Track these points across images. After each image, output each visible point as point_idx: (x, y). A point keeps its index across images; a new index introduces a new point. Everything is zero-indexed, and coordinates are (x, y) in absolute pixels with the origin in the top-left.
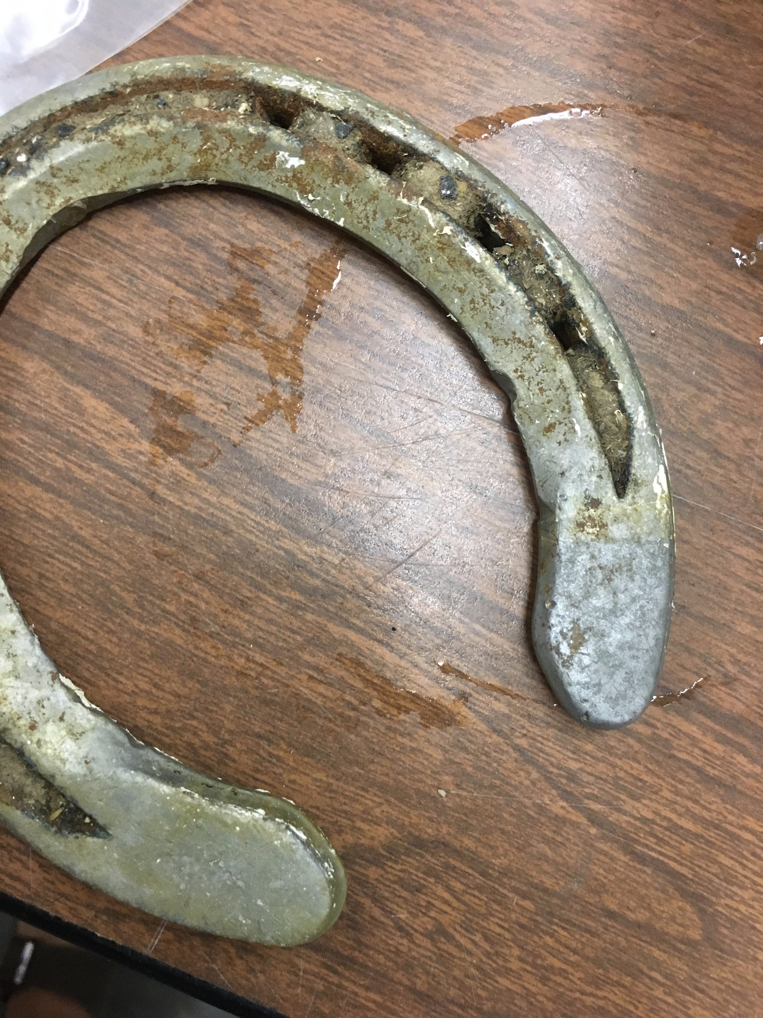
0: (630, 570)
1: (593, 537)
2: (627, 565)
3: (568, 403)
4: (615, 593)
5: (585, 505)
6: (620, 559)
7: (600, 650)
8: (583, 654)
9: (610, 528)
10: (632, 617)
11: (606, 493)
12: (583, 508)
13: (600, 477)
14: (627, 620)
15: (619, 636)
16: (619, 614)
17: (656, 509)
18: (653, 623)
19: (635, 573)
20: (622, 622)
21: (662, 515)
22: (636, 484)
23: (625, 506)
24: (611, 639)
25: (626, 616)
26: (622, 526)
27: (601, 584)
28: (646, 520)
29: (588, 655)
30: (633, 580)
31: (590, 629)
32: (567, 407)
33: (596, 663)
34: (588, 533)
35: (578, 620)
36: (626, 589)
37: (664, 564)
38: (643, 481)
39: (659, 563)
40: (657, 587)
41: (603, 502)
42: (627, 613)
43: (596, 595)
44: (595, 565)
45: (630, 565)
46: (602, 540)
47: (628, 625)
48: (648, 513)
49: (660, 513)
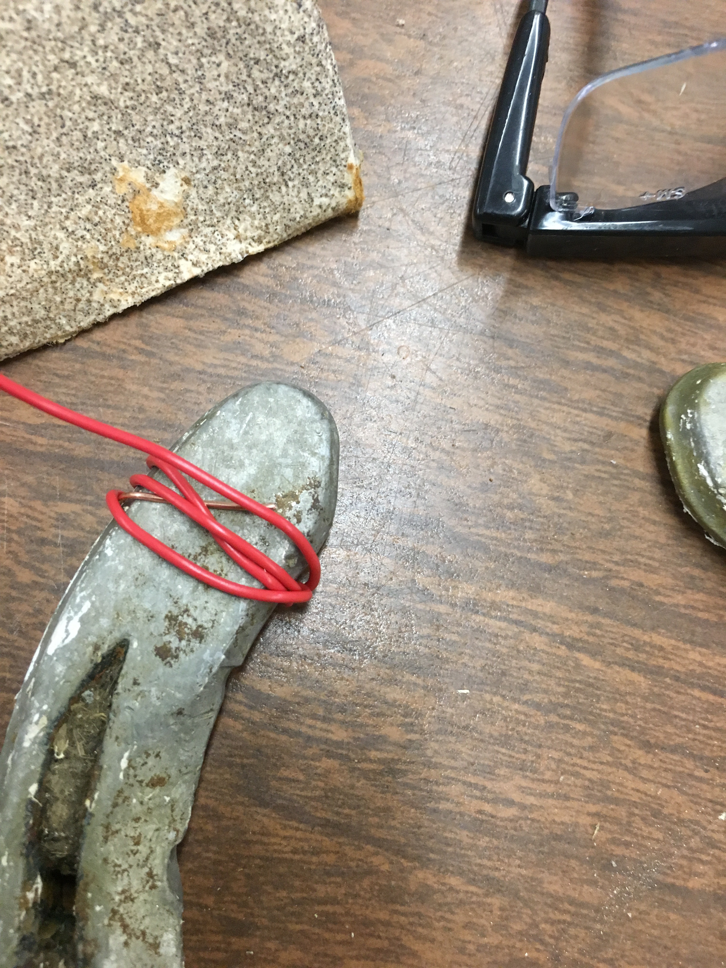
1: (191, 612)
3: (115, 805)
9: (164, 612)
13: (135, 682)
17: (93, 604)
21: (88, 591)
22: (96, 648)
23: (127, 627)
26: (148, 606)
32: (120, 801)
38: (86, 647)
41: (152, 648)
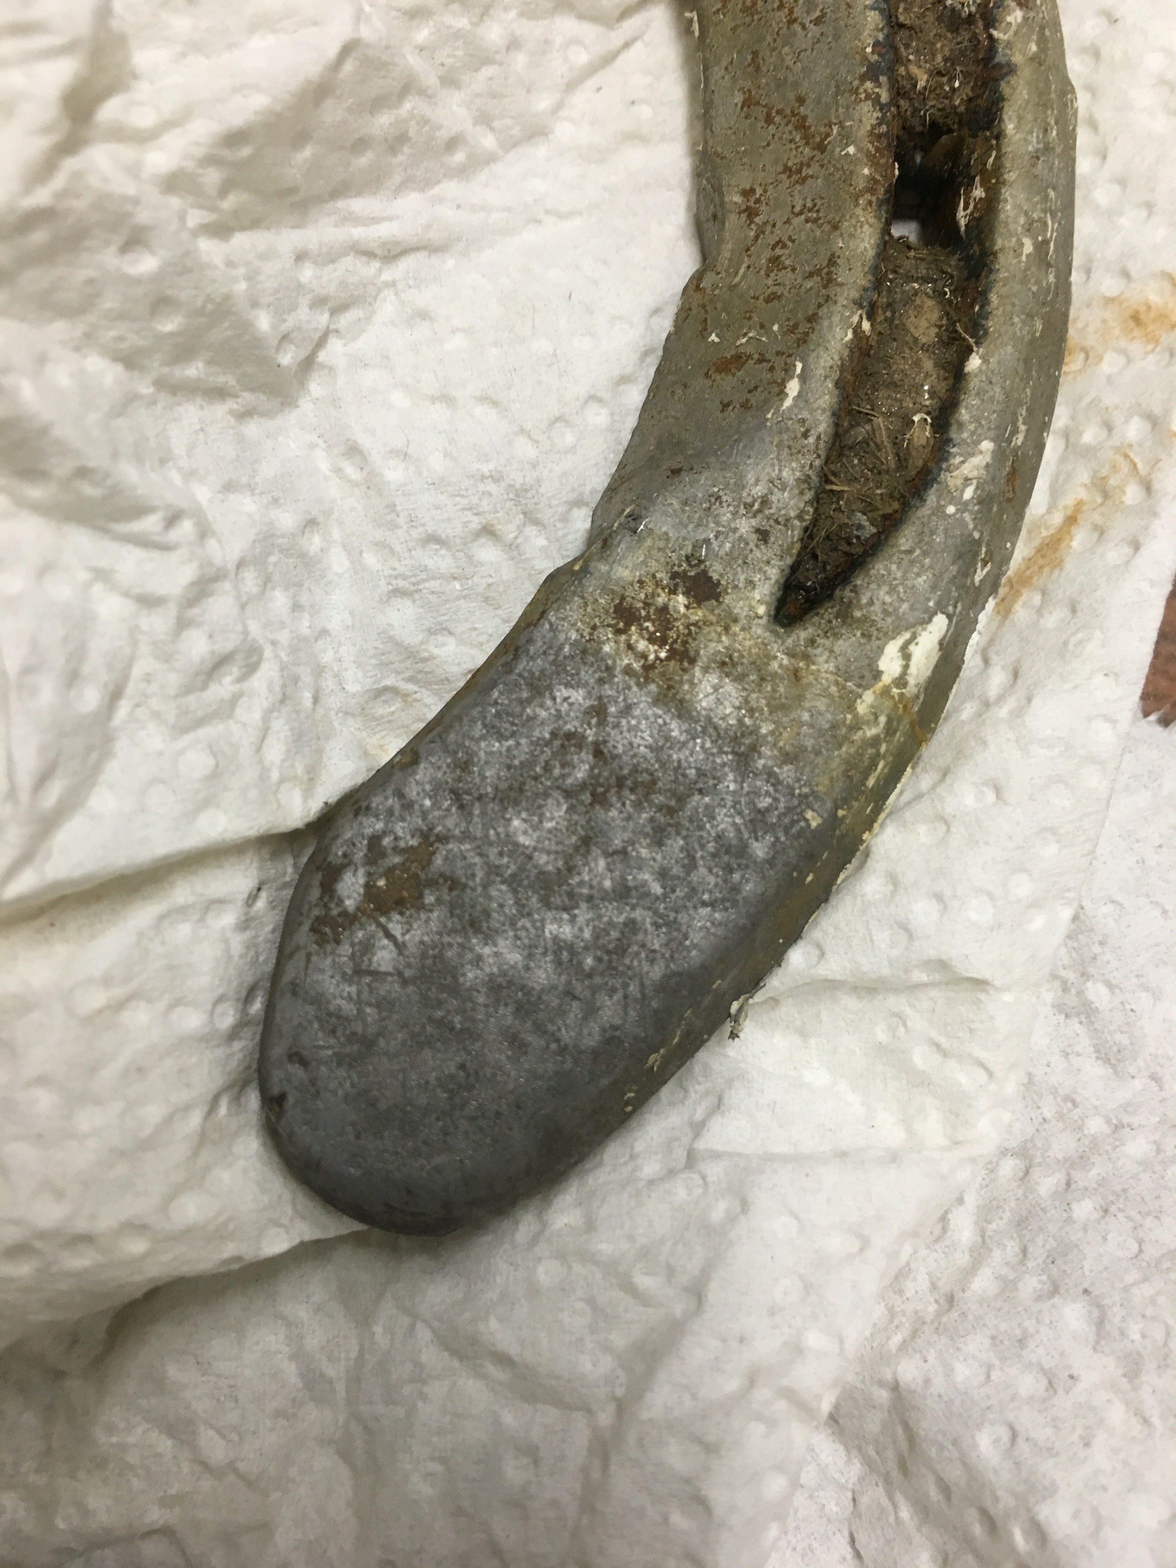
0: (671, 811)
1: (637, 666)
2: (674, 794)
4: (586, 842)
5: (674, 576)
6: (663, 765)
7: (439, 957)
8: (388, 935)
9: (697, 672)
10: (587, 934)
11: (751, 583)
12: (663, 576)
13: (763, 535)
14: (567, 932)
15: (515, 957)
16: (556, 900)
17: (851, 707)
18: (633, 988)
19: (678, 826)
20: (551, 929)
21: (857, 736)
22: (845, 615)
23: (775, 648)
24: (487, 951)
25: (573, 920)
26: (730, 687)
27: (568, 794)
28: (806, 717)
29: (400, 947)
30: (660, 843)
31: (454, 884)
32: (804, 326)
33: (405, 982)
34: (630, 647)
35: (443, 839)
36: (623, 852)
37: (770, 862)
38: (865, 618)
39: (760, 849)
40: (712, 904)
41: (727, 600)
42: (583, 914)
43: (537, 810)
44: (590, 734)
45: (682, 800)
46: (653, 687)
47: (559, 945)
48: (821, 704)
49: (856, 726)
